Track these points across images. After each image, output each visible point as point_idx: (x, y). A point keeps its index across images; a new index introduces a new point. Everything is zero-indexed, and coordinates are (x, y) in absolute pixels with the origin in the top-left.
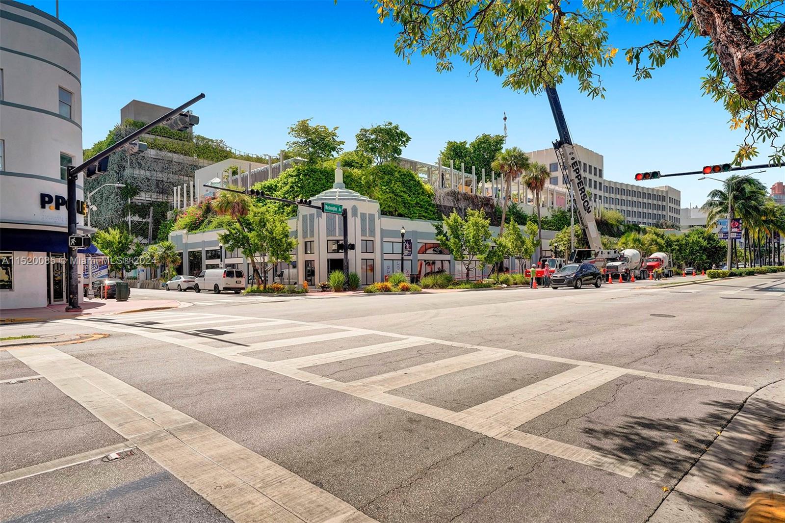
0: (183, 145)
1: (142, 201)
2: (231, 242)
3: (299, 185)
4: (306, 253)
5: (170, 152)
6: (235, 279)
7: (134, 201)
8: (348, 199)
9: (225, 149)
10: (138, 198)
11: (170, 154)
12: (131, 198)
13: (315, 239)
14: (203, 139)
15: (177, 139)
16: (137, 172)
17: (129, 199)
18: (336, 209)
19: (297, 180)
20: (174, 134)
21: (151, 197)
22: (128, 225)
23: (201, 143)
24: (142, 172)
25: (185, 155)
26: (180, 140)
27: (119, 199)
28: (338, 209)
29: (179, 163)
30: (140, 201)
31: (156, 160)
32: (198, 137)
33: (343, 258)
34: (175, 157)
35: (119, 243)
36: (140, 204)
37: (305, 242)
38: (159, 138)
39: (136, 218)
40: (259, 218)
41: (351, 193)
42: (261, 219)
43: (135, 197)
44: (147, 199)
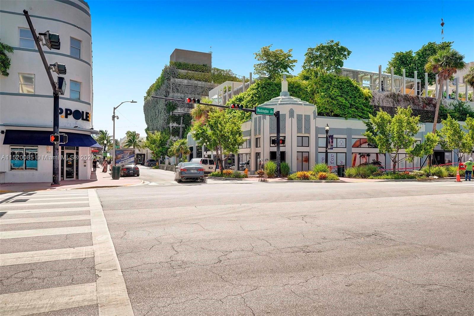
0: (205, 75)
1: (179, 114)
2: (201, 139)
3: (257, 96)
4: (257, 147)
5: (196, 80)
6: (208, 165)
7: (174, 113)
8: (287, 104)
9: (232, 75)
10: (176, 111)
11: (196, 82)
12: (172, 111)
13: (261, 136)
14: (218, 70)
15: (201, 72)
16: (176, 94)
17: (171, 112)
18: (268, 112)
19: (256, 92)
20: (199, 68)
21: (184, 111)
22: (170, 129)
23: (216, 73)
24: (179, 95)
25: (206, 81)
26: (203, 72)
27: (166, 113)
28: (270, 112)
29: (202, 87)
30: (177, 113)
31: (187, 86)
32: (215, 69)
33: (276, 151)
34: (200, 83)
35: (160, 140)
36: (178, 115)
37: (256, 138)
38: (190, 72)
39: (175, 125)
40: (214, 120)
41: (292, 99)
42: (215, 121)
43: (175, 111)
44: (182, 112)
